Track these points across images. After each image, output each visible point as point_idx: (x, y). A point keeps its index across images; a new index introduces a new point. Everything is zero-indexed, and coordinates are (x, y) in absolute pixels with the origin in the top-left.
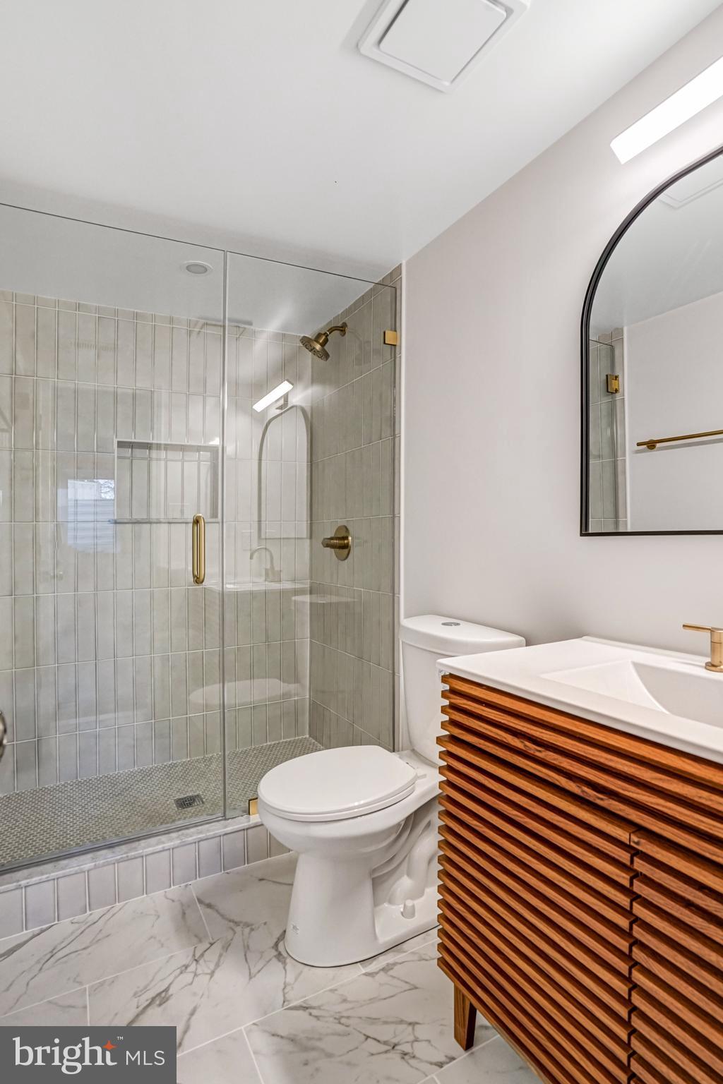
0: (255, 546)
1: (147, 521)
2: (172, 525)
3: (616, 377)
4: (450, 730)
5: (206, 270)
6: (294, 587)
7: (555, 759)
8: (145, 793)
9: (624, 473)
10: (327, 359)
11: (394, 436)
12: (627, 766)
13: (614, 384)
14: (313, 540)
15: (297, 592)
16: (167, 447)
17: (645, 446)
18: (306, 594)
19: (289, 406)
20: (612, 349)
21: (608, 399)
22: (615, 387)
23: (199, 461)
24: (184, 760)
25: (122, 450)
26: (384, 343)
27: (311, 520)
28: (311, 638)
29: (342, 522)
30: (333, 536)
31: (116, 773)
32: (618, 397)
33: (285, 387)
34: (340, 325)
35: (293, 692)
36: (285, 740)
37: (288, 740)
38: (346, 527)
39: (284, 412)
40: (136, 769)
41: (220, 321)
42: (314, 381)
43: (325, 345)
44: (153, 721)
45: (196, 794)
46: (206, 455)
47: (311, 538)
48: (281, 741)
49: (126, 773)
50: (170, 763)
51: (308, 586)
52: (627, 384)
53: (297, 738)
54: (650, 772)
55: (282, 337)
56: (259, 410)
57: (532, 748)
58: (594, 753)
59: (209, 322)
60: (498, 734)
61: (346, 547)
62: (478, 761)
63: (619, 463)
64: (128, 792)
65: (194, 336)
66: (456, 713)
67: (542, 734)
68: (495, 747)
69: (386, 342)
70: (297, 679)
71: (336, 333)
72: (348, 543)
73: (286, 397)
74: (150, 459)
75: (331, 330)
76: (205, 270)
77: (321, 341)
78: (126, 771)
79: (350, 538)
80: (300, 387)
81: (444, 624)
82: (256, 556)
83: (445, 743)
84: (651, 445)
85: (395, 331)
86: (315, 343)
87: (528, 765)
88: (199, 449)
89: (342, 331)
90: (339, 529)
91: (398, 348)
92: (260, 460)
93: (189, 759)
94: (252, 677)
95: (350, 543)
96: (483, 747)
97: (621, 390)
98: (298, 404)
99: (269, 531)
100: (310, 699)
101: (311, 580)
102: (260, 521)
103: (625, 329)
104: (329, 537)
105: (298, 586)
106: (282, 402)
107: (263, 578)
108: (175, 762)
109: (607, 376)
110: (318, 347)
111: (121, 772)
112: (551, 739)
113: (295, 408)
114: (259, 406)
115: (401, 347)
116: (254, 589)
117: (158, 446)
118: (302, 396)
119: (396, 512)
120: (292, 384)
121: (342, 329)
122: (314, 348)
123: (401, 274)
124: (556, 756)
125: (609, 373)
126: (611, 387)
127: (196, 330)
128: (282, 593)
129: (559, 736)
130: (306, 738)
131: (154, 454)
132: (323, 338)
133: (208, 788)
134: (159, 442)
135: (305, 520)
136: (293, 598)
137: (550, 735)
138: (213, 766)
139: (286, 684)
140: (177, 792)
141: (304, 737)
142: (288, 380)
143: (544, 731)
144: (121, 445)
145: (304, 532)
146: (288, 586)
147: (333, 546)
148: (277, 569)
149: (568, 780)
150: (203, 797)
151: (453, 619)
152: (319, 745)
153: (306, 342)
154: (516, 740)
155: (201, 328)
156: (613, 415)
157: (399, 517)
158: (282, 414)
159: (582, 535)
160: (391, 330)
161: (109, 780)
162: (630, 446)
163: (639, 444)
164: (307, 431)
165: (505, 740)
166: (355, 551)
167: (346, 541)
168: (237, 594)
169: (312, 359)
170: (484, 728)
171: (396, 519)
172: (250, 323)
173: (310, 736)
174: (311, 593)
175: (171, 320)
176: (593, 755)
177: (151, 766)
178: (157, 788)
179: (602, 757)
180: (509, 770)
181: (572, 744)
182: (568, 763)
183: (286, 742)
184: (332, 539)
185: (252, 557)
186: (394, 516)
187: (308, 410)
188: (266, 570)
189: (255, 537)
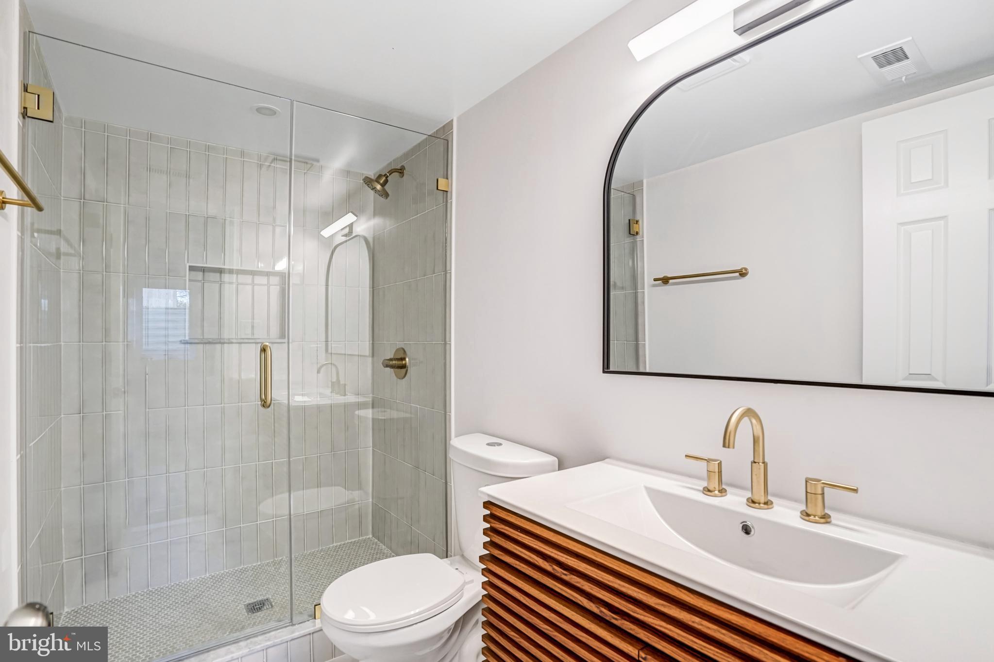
0: (323, 361)
1: (219, 341)
2: (242, 345)
3: (637, 222)
4: (491, 550)
5: (275, 113)
6: (357, 400)
7: (578, 582)
8: (216, 599)
9: (643, 303)
10: (387, 198)
11: (446, 271)
12: (636, 591)
13: (635, 228)
14: (375, 358)
15: (361, 406)
16: (239, 272)
17: (660, 281)
18: (367, 408)
19: (354, 235)
20: (634, 197)
21: (629, 240)
22: (636, 230)
23: (268, 285)
24: (254, 565)
25: (193, 273)
26: (437, 189)
27: (373, 340)
28: (373, 447)
29: (400, 345)
30: (392, 357)
31: (188, 580)
32: (638, 238)
33: (350, 218)
34: (399, 167)
35: (357, 499)
36: (350, 541)
37: (353, 540)
38: (403, 349)
39: (349, 240)
40: (208, 575)
41: (286, 157)
42: (375, 214)
43: (385, 185)
44: (224, 529)
45: (265, 598)
46: (275, 280)
47: (373, 356)
48: (346, 542)
49: (198, 580)
50: (241, 568)
51: (369, 399)
52: (646, 227)
53: (361, 538)
54: (655, 598)
55: (347, 173)
56: (326, 236)
57: (559, 571)
58: (609, 579)
59: (278, 158)
60: (530, 557)
61: (404, 367)
62: (515, 580)
63: (639, 295)
64: (199, 599)
65: (264, 169)
66: (495, 536)
67: (567, 560)
68: (528, 568)
69: (439, 189)
70: (360, 487)
71: (396, 174)
72: (406, 364)
73: (351, 226)
74: (221, 283)
75: (391, 172)
76: (273, 113)
77: (381, 182)
78: (198, 578)
79: (407, 359)
80: (363, 219)
81: (488, 444)
82: (323, 370)
83: (486, 562)
84: (665, 280)
85: (447, 179)
86: (376, 183)
87: (556, 586)
88: (268, 274)
89: (401, 173)
90: (398, 350)
91: (449, 194)
92: (327, 285)
93: (259, 563)
94: (319, 485)
95: (408, 364)
96: (518, 568)
97: (641, 233)
98: (361, 234)
99: (334, 346)
100: (372, 502)
101: (373, 394)
102: (327, 341)
103: (645, 181)
104: (389, 358)
105: (361, 399)
106: (347, 231)
107: (330, 390)
108: (246, 567)
109: (629, 220)
110: (379, 187)
111: (193, 579)
112: (574, 565)
113: (358, 237)
114: (327, 233)
115: (451, 192)
116: (320, 403)
117: (231, 271)
118: (365, 226)
119: (447, 339)
120: (357, 216)
121: (401, 171)
122: (375, 188)
123: (452, 129)
124: (579, 580)
125: (631, 218)
126: (632, 229)
127: (266, 164)
128: (346, 406)
129: (581, 563)
130: (369, 538)
131: (226, 277)
132: (383, 179)
133: (277, 593)
134: (231, 268)
135: (368, 340)
136: (357, 412)
137: (575, 562)
138: (282, 570)
139: (350, 492)
140: (248, 597)
141: (368, 537)
142: (352, 212)
143: (569, 557)
144: (192, 269)
145: (367, 351)
146: (351, 398)
147: (392, 367)
148: (342, 382)
149: (589, 601)
150: (272, 600)
151: (498, 438)
152: (381, 544)
153: (368, 181)
154: (546, 563)
155: (271, 163)
156: (633, 251)
157: (450, 344)
158: (346, 241)
159: (604, 372)
160: (444, 178)
161: (181, 588)
162: (648, 280)
163: (655, 280)
164: (370, 259)
165: (536, 562)
166: (412, 371)
167: (404, 362)
168: (304, 408)
169: (374, 197)
170: (519, 551)
171: (448, 346)
172: (318, 161)
173: (373, 536)
174: (373, 407)
175: (243, 154)
176: (609, 581)
177: (222, 572)
178: (228, 594)
179: (615, 583)
180: (540, 589)
181: (592, 570)
182: (589, 586)
183: (351, 543)
184: (391, 360)
185: (318, 372)
186: (445, 343)
187: (371, 240)
188: (333, 383)
189: (322, 354)
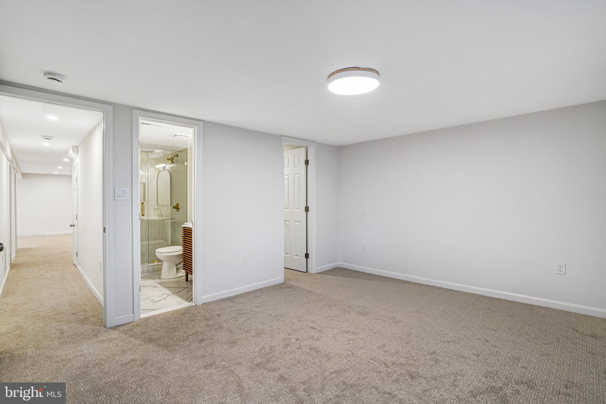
0: (156, 208)
6: (167, 218)
18: (170, 220)
19: (165, 168)
27: (171, 201)
28: (171, 231)
29: (177, 202)
34: (176, 155)
39: (164, 170)
42: (171, 165)
47: (171, 205)
51: (170, 218)
61: (178, 208)
69: (185, 165)
71: (176, 157)
75: (174, 156)
79: (179, 206)
80: (167, 165)
82: (156, 210)
86: (170, 160)
90: (177, 204)
98: (167, 168)
99: (160, 203)
101: (171, 216)
102: (157, 201)
104: (174, 206)
106: (163, 167)
113: (167, 170)
114: (157, 166)
116: (156, 219)
123: (188, 149)
128: (163, 220)
132: (172, 159)
135: (169, 201)
136: (166, 221)
142: (164, 163)
145: (169, 204)
146: (165, 218)
147: (175, 208)
148: (162, 214)
153: (168, 158)
160: (186, 162)
164: (170, 178)
166: (180, 209)
168: (152, 220)
185: (155, 211)
186: (187, 202)
187: (170, 171)
188: (159, 214)
189: (156, 205)
